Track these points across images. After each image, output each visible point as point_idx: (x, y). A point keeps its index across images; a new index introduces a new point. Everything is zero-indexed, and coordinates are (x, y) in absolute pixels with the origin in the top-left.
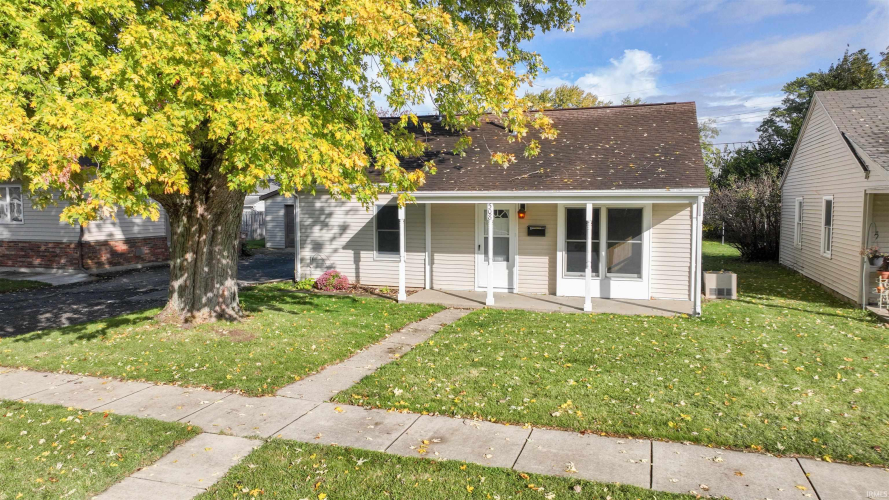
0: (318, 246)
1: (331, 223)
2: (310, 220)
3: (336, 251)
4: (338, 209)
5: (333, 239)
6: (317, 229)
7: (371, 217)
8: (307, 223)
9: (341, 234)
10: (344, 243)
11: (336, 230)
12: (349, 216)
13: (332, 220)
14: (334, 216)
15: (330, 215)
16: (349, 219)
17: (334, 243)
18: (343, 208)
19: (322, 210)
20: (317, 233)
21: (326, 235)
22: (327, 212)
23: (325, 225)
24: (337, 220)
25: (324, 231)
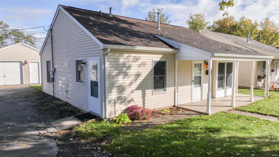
0: (121, 89)
1: (129, 74)
2: (116, 72)
3: (132, 92)
4: (134, 63)
5: (131, 83)
6: (121, 77)
7: (151, 68)
8: (113, 74)
9: (136, 80)
10: (136, 86)
11: (133, 78)
12: (141, 68)
13: (131, 71)
14: (132, 68)
15: (129, 67)
16: (141, 70)
17: (132, 86)
18: (137, 63)
19: (124, 64)
20: (121, 80)
21: (127, 81)
22: (127, 66)
23: (126, 75)
24: (133, 71)
25: (126, 79)
